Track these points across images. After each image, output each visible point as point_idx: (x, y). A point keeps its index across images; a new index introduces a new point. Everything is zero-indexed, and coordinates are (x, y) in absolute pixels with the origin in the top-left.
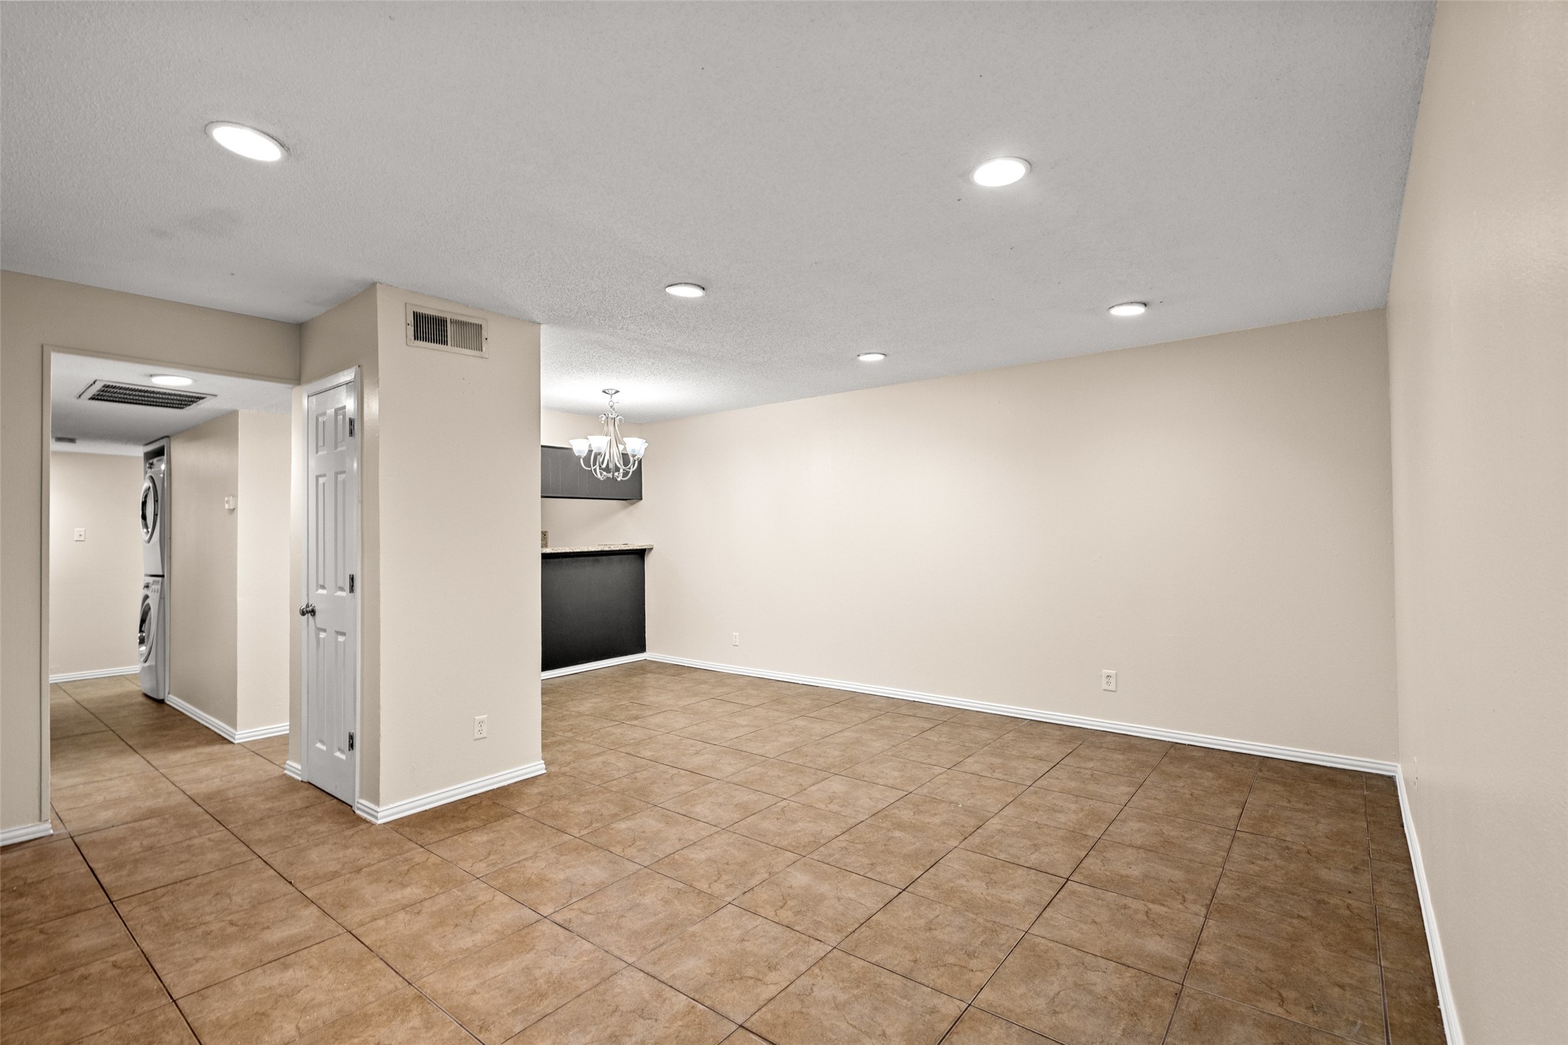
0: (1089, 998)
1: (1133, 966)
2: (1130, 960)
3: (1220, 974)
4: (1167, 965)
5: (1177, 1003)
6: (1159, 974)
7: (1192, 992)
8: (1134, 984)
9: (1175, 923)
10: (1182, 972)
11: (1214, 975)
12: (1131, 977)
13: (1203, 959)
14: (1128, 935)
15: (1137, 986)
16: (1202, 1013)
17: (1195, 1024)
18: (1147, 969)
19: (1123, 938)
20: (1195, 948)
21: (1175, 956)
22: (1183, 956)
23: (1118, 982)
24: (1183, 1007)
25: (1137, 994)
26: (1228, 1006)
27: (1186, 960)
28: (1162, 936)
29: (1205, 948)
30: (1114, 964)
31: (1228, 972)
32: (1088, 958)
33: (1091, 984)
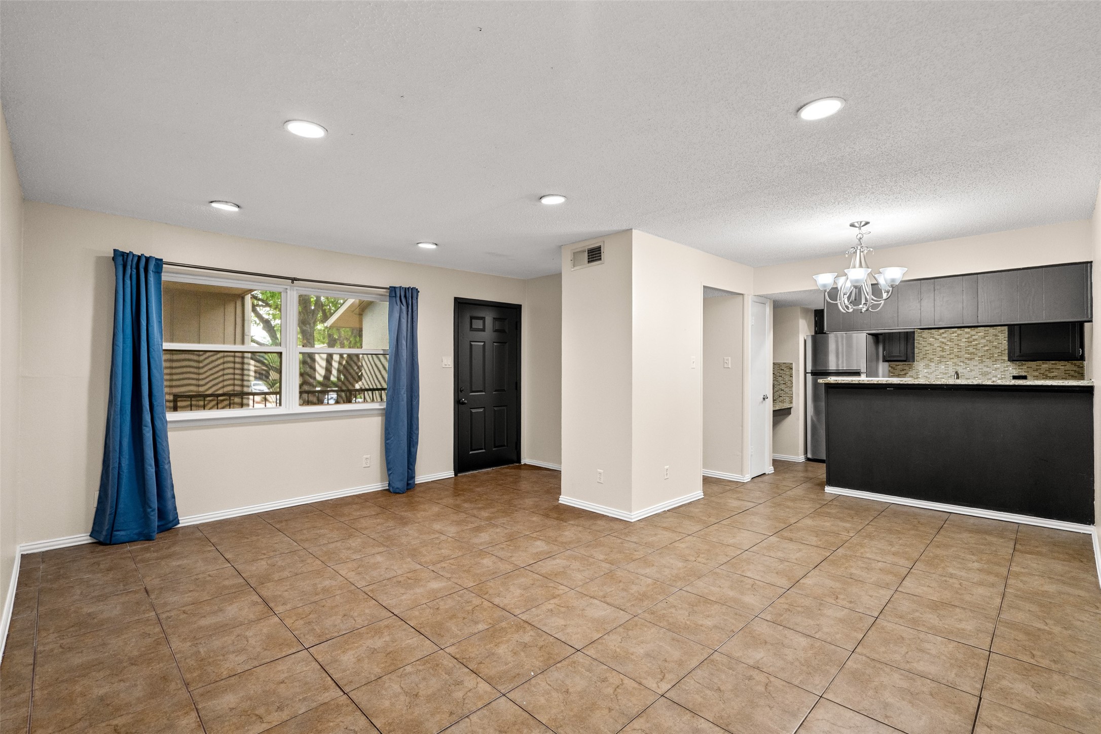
0: (231, 650)
1: (228, 679)
2: (233, 680)
3: (170, 715)
4: (208, 695)
5: (184, 681)
6: (208, 686)
7: (180, 692)
8: (216, 671)
9: (233, 727)
10: (197, 698)
11: (173, 712)
12: (222, 673)
13: (189, 717)
14: (252, 692)
15: (214, 672)
16: (165, 686)
17: (166, 679)
18: (217, 684)
19: (253, 688)
20: (200, 720)
21: (209, 703)
22: (204, 708)
23: (226, 666)
24: (178, 682)
25: (209, 669)
26: (152, 701)
27: (200, 707)
28: (231, 709)
29: (194, 725)
30: (239, 671)
31: (165, 721)
32: (256, 663)
33: (238, 655)
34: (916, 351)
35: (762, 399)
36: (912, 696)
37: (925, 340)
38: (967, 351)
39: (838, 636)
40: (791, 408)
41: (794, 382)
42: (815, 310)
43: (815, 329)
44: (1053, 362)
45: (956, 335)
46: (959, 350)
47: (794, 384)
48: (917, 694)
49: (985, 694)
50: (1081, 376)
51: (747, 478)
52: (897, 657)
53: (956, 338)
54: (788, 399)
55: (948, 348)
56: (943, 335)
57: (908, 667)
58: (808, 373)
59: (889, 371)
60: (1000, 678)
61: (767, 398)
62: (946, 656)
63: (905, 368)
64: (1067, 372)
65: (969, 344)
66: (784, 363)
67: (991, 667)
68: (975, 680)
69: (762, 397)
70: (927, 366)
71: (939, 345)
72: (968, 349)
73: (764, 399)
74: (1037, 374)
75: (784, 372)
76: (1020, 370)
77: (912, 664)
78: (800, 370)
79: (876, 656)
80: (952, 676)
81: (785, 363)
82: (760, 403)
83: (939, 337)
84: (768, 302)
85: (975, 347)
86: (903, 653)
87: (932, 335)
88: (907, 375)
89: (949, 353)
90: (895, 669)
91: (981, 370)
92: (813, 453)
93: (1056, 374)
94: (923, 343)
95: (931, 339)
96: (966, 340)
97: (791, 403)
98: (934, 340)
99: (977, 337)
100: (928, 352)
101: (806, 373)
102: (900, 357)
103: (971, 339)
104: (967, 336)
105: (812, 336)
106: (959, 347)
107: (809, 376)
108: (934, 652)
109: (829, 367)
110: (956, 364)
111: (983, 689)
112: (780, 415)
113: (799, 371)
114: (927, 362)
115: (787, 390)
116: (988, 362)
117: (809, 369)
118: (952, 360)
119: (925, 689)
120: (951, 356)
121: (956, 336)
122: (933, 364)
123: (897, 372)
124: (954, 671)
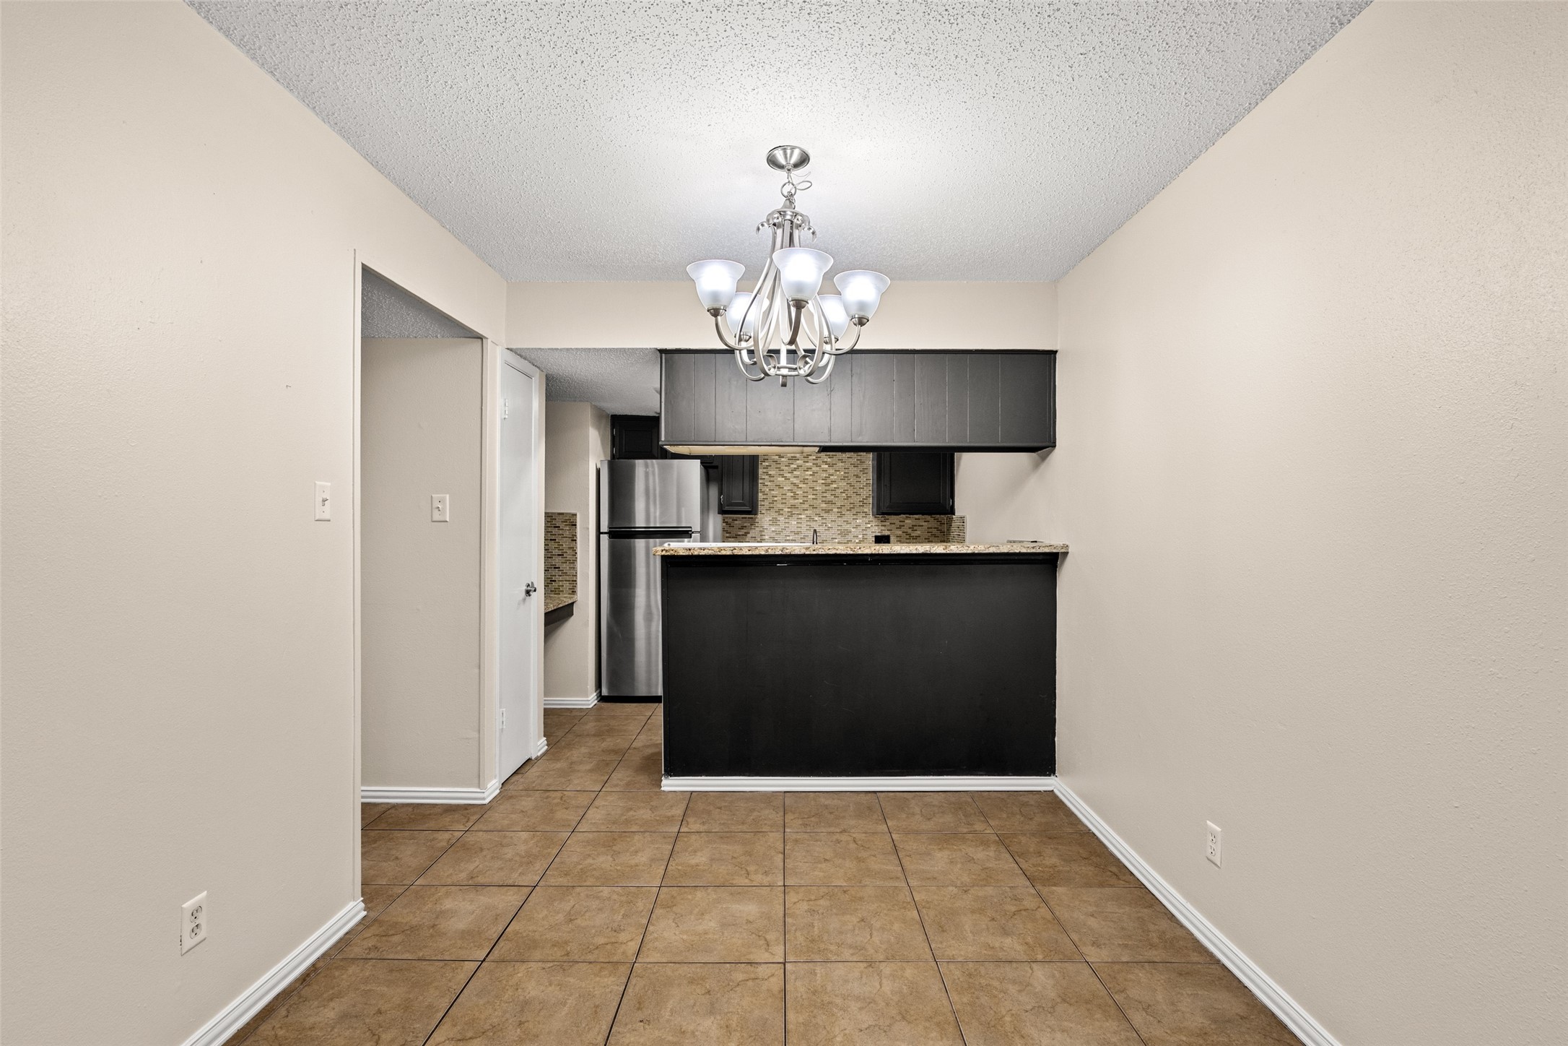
34: (761, 496)
35: (524, 593)
37: (772, 479)
38: (824, 499)
40: (573, 603)
41: (578, 551)
42: (612, 416)
43: (612, 451)
44: (917, 516)
45: (811, 473)
46: (814, 497)
47: (578, 556)
50: (944, 537)
51: (491, 790)
53: (811, 477)
54: (567, 585)
55: (801, 492)
56: (795, 473)
58: (603, 533)
59: (724, 530)
61: (535, 591)
63: (745, 525)
64: (930, 530)
65: (827, 488)
66: (560, 514)
69: (525, 588)
70: (775, 521)
71: (789, 488)
72: (825, 495)
73: (528, 593)
74: (900, 533)
75: (561, 532)
76: (883, 528)
78: (590, 527)
81: (562, 514)
82: (519, 604)
83: (789, 475)
84: (538, 375)
85: (833, 493)
87: (781, 473)
88: (748, 535)
89: (801, 501)
91: (839, 528)
92: (611, 685)
93: (919, 532)
94: (769, 484)
95: (781, 479)
96: (823, 482)
97: (574, 592)
98: (783, 479)
99: (836, 477)
100: (776, 499)
101: (599, 533)
102: (743, 505)
103: (829, 481)
104: (825, 475)
105: (609, 461)
106: (815, 492)
107: (605, 539)
109: (634, 522)
110: (810, 519)
112: (556, 618)
113: (588, 529)
114: (775, 515)
115: (565, 567)
116: (849, 516)
117: (604, 528)
118: (806, 512)
120: (806, 506)
121: (811, 475)
122: (781, 518)
123: (734, 531)
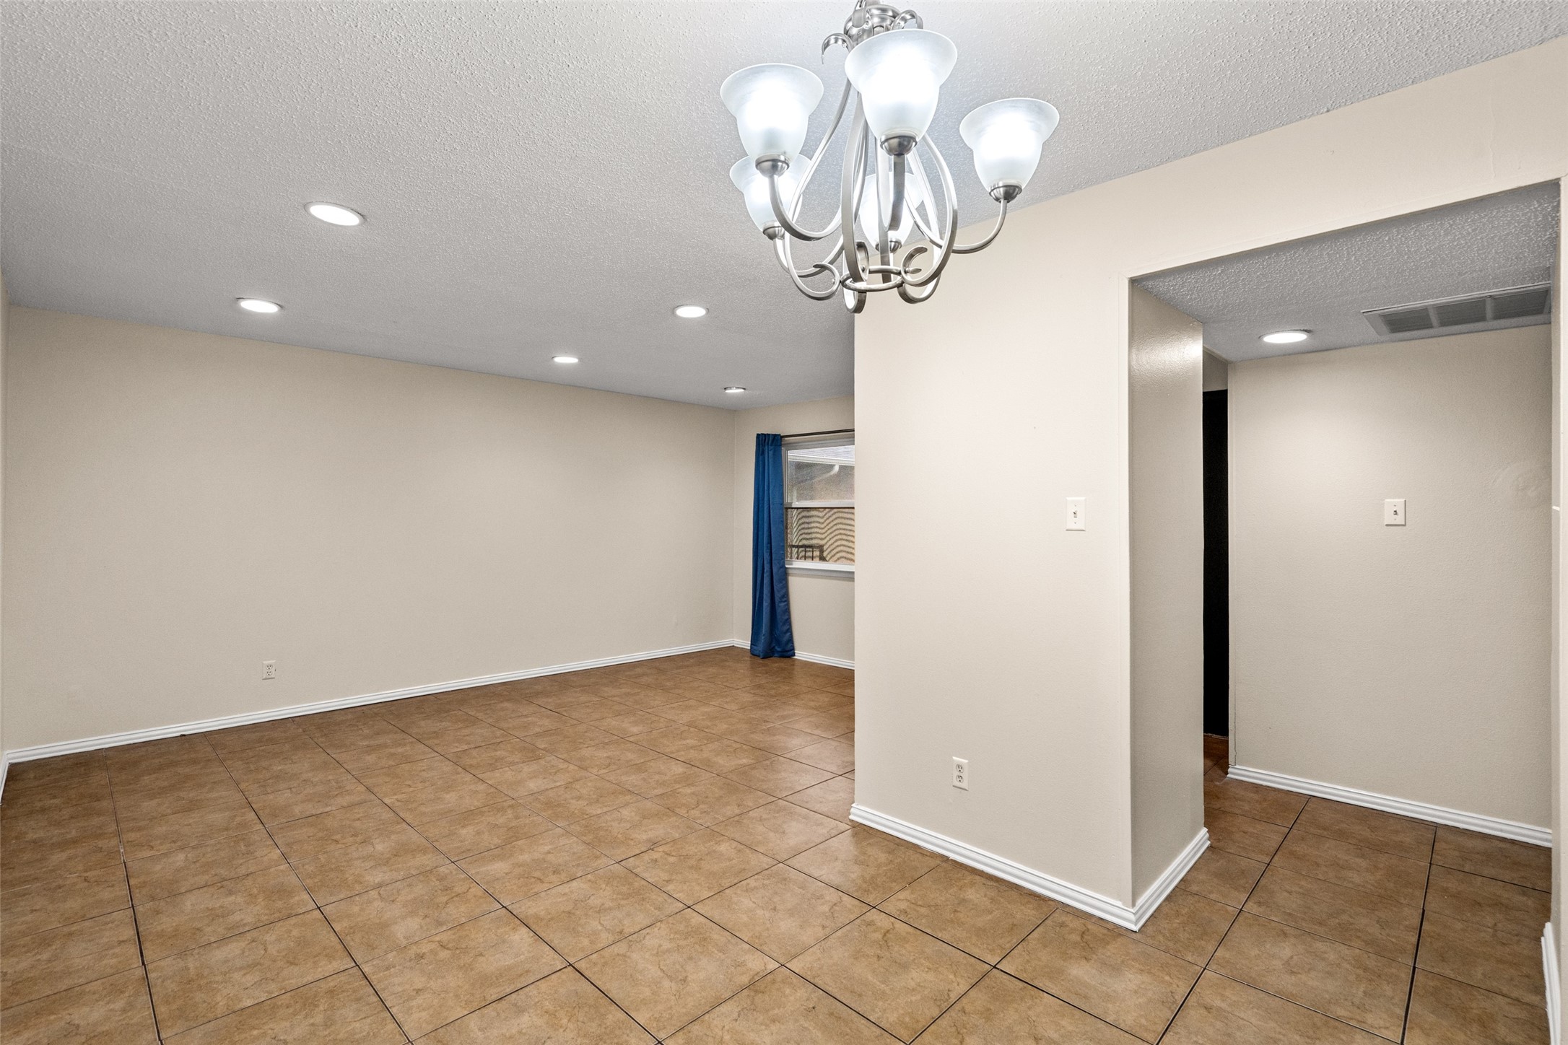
36: (215, 915)
39: (356, 909)
48: (213, 920)
49: (140, 972)
52: (270, 937)
57: (249, 936)
60: (130, 1006)
62: (217, 982)
67: (147, 1013)
68: (160, 980)
77: (247, 942)
79: (293, 921)
80: (192, 963)
86: (270, 947)
90: (259, 925)
108: (237, 976)
111: (145, 975)
119: (209, 929)
124: (192, 971)
